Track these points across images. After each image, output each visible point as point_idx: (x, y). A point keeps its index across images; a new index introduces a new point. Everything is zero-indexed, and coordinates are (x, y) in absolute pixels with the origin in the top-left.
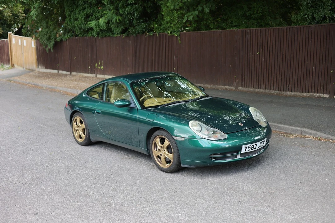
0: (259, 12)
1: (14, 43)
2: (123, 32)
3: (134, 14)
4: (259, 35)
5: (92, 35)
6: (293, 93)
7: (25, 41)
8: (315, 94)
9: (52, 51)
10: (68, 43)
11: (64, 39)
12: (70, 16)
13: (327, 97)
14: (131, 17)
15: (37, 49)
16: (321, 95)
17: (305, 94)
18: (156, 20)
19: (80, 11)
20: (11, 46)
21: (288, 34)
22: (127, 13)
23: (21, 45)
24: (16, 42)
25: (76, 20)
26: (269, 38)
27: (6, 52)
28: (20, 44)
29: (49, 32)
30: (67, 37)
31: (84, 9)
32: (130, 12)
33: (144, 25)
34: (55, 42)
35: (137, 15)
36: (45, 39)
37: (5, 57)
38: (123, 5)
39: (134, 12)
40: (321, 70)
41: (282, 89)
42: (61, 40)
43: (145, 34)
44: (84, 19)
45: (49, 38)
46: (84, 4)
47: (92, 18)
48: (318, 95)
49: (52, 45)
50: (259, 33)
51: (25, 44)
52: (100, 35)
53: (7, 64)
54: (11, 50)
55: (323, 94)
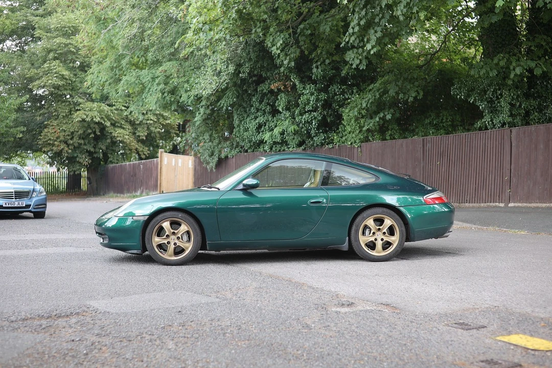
0: (448, 120)
1: (166, 163)
2: (300, 144)
3: (312, 123)
4: (440, 143)
5: (264, 150)
6: (471, 205)
7: (180, 161)
8: (491, 204)
9: (214, 170)
10: (234, 160)
11: (229, 156)
12: (239, 126)
13: (503, 206)
14: (309, 126)
15: (195, 170)
16: (497, 204)
17: (482, 205)
18: (338, 131)
19: (252, 119)
20: (161, 168)
21: (467, 140)
22: (305, 121)
23: (175, 165)
24: (168, 163)
25: (246, 130)
26: (449, 146)
27: (154, 175)
28: (173, 165)
29: (212, 147)
30: (234, 152)
31: (256, 118)
32: (308, 120)
33: (322, 136)
34: (219, 158)
35: (315, 124)
36: (207, 154)
37: (152, 182)
38: (300, 111)
39: (312, 120)
40: (496, 178)
41: (461, 201)
42: (227, 157)
43: (324, 146)
44: (256, 130)
45: (212, 154)
46: (257, 112)
47: (265, 129)
48: (494, 204)
49: (214, 164)
50: (440, 141)
51: (180, 165)
52: (274, 149)
53: (153, 191)
54: (161, 172)
55: (499, 203)
